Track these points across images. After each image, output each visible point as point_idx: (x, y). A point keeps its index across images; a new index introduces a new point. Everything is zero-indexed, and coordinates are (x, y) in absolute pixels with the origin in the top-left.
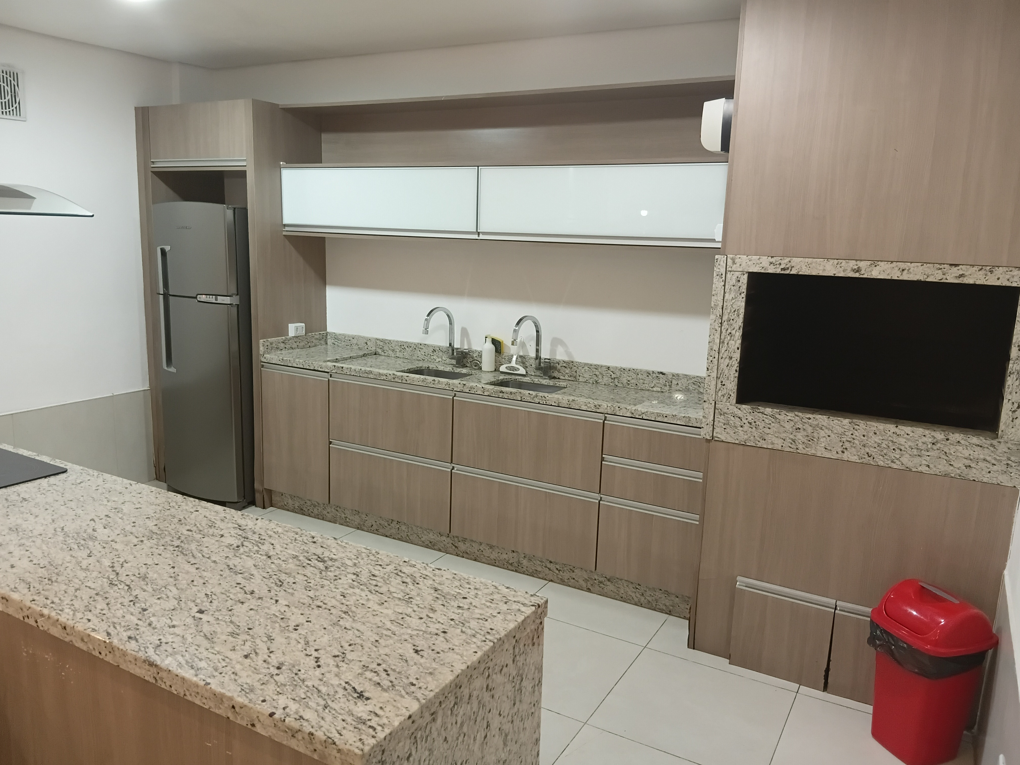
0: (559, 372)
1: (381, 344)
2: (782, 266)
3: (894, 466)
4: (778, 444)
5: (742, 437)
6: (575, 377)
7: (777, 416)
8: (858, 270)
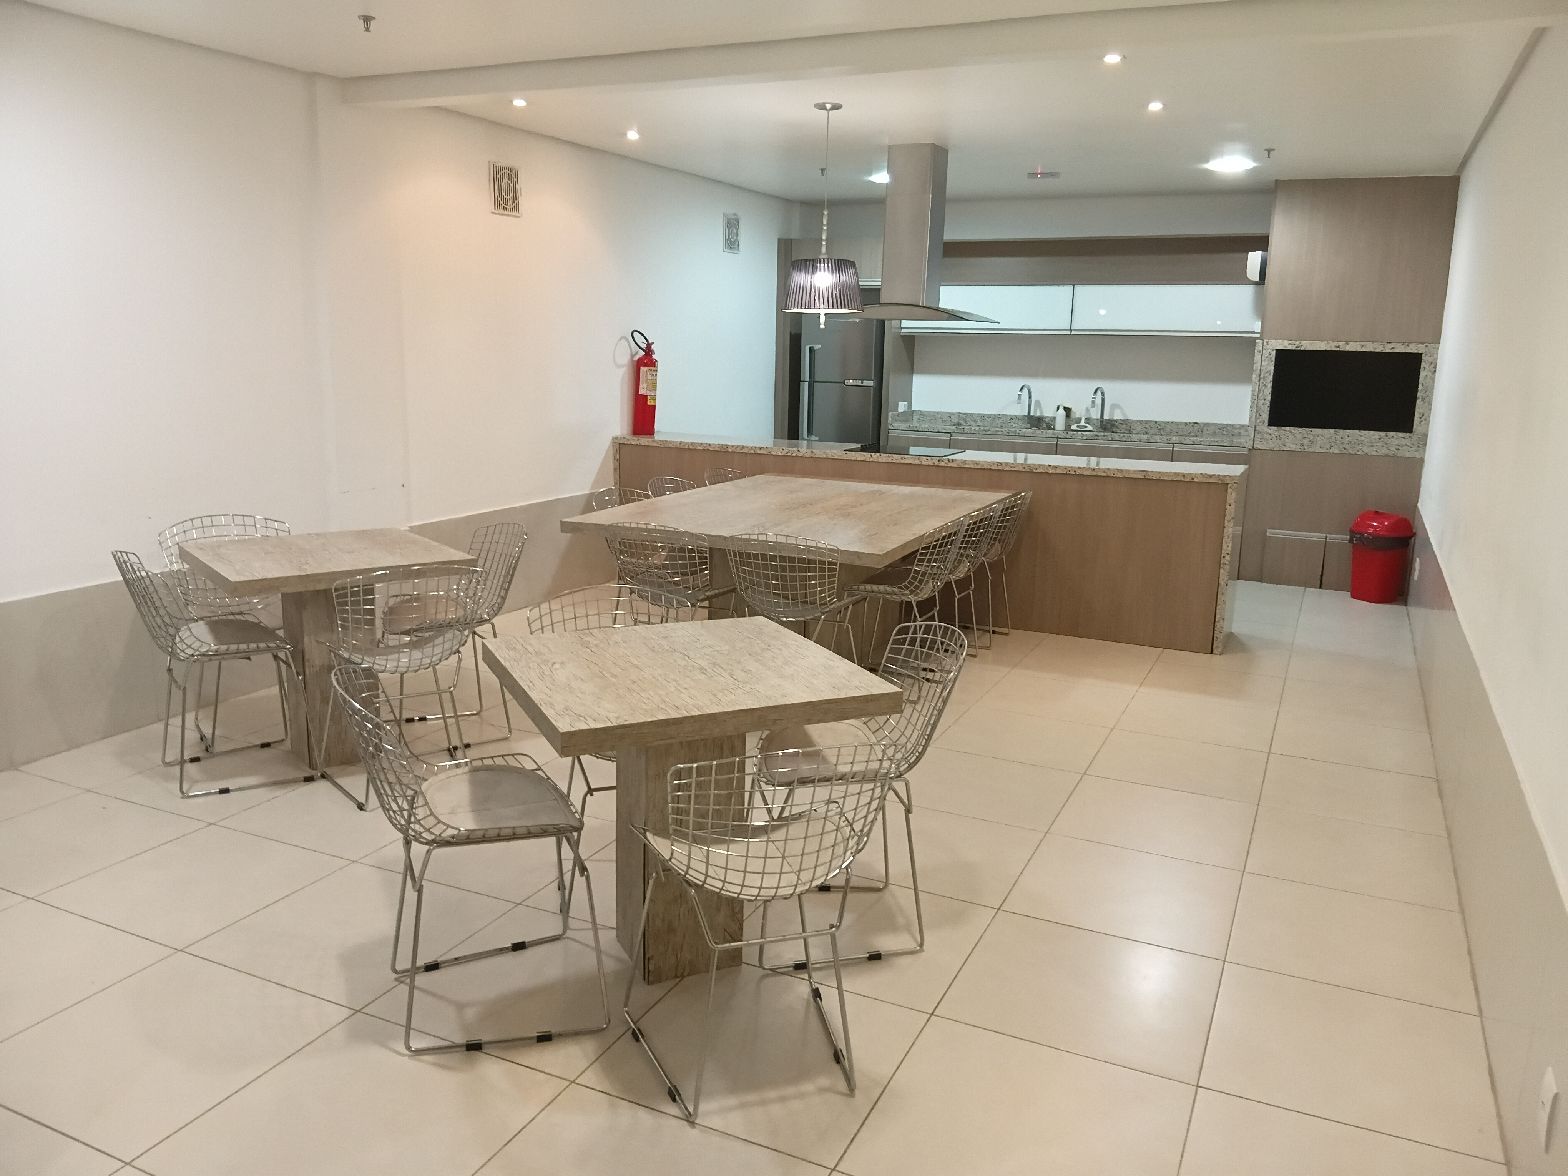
0: (1117, 427)
1: (964, 416)
2: (1296, 345)
3: (1359, 453)
4: (1293, 447)
5: (1271, 445)
6: (1130, 430)
7: (1293, 431)
8: (1338, 347)
